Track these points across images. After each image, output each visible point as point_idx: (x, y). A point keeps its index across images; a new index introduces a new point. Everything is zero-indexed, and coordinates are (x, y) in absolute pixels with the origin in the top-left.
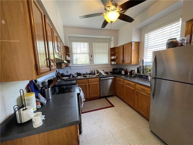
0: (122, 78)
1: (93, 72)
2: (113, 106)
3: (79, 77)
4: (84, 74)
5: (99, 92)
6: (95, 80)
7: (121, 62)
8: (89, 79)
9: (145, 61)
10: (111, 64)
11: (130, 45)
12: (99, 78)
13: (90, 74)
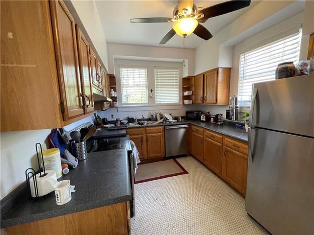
0: (201, 128)
1: (154, 116)
2: (185, 172)
3: (131, 125)
4: (139, 120)
5: (162, 150)
6: (157, 129)
7: (200, 101)
8: (147, 129)
9: (239, 99)
10: (183, 103)
11: (216, 72)
12: (163, 127)
13: (149, 120)
